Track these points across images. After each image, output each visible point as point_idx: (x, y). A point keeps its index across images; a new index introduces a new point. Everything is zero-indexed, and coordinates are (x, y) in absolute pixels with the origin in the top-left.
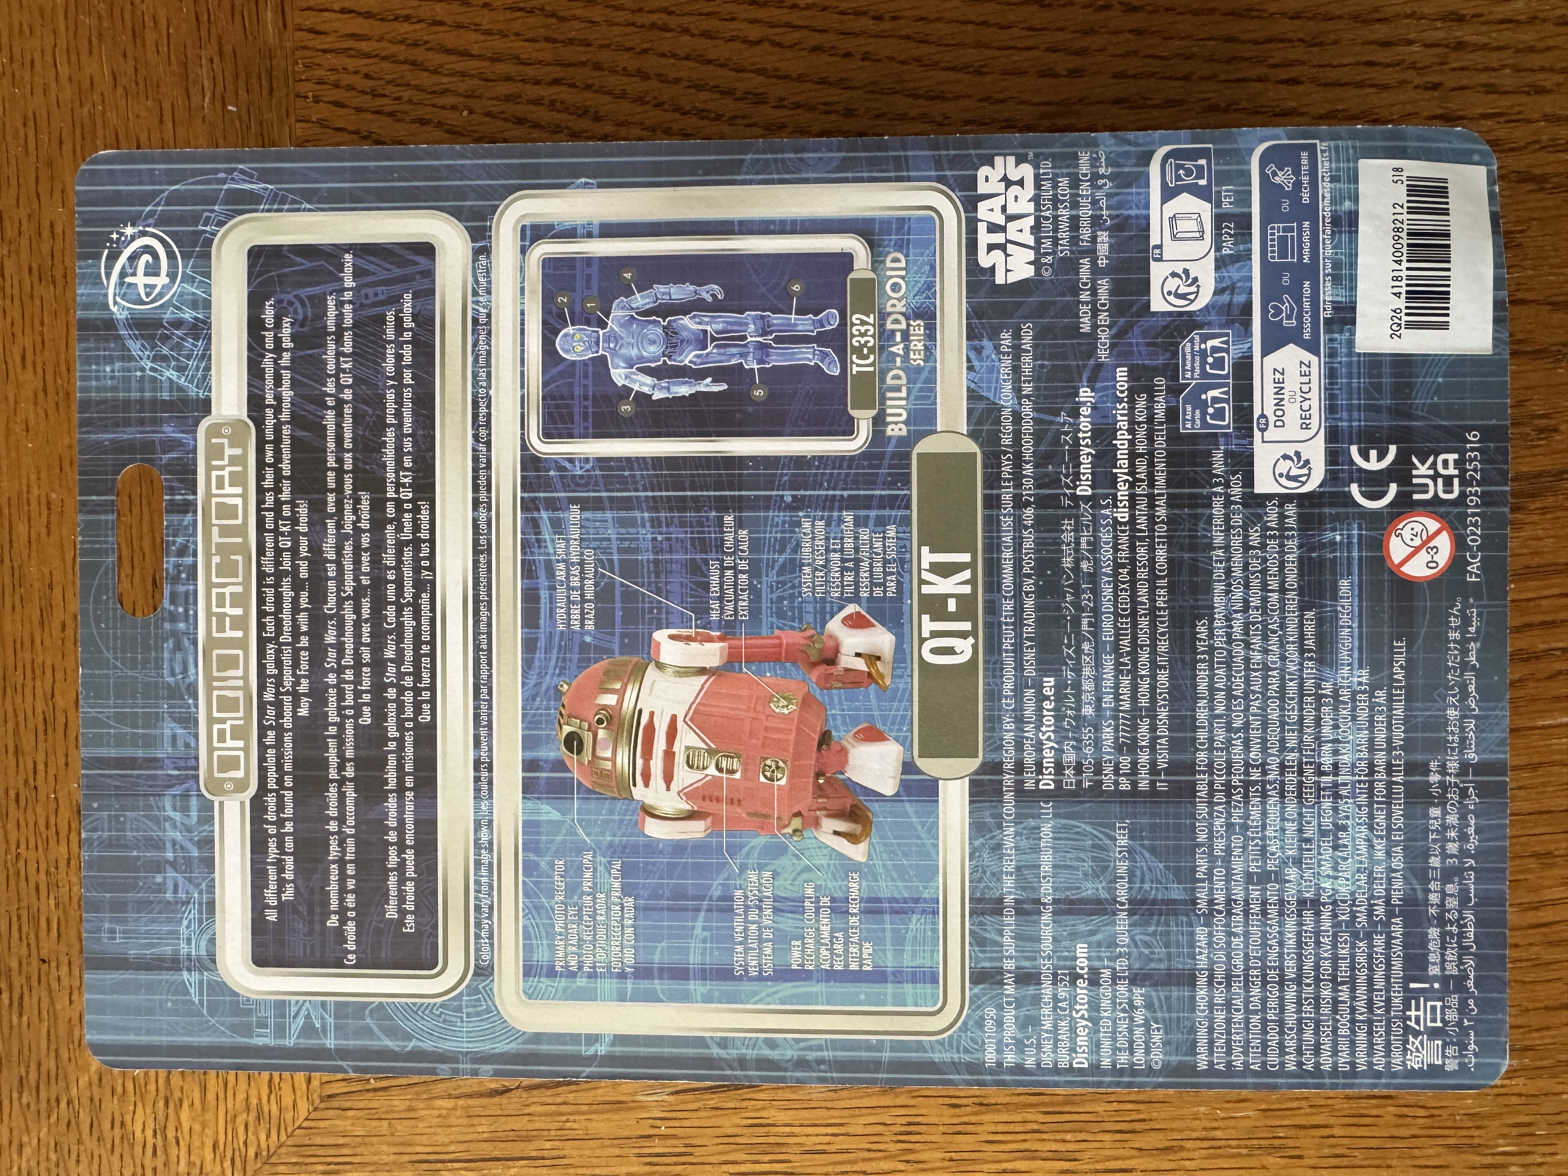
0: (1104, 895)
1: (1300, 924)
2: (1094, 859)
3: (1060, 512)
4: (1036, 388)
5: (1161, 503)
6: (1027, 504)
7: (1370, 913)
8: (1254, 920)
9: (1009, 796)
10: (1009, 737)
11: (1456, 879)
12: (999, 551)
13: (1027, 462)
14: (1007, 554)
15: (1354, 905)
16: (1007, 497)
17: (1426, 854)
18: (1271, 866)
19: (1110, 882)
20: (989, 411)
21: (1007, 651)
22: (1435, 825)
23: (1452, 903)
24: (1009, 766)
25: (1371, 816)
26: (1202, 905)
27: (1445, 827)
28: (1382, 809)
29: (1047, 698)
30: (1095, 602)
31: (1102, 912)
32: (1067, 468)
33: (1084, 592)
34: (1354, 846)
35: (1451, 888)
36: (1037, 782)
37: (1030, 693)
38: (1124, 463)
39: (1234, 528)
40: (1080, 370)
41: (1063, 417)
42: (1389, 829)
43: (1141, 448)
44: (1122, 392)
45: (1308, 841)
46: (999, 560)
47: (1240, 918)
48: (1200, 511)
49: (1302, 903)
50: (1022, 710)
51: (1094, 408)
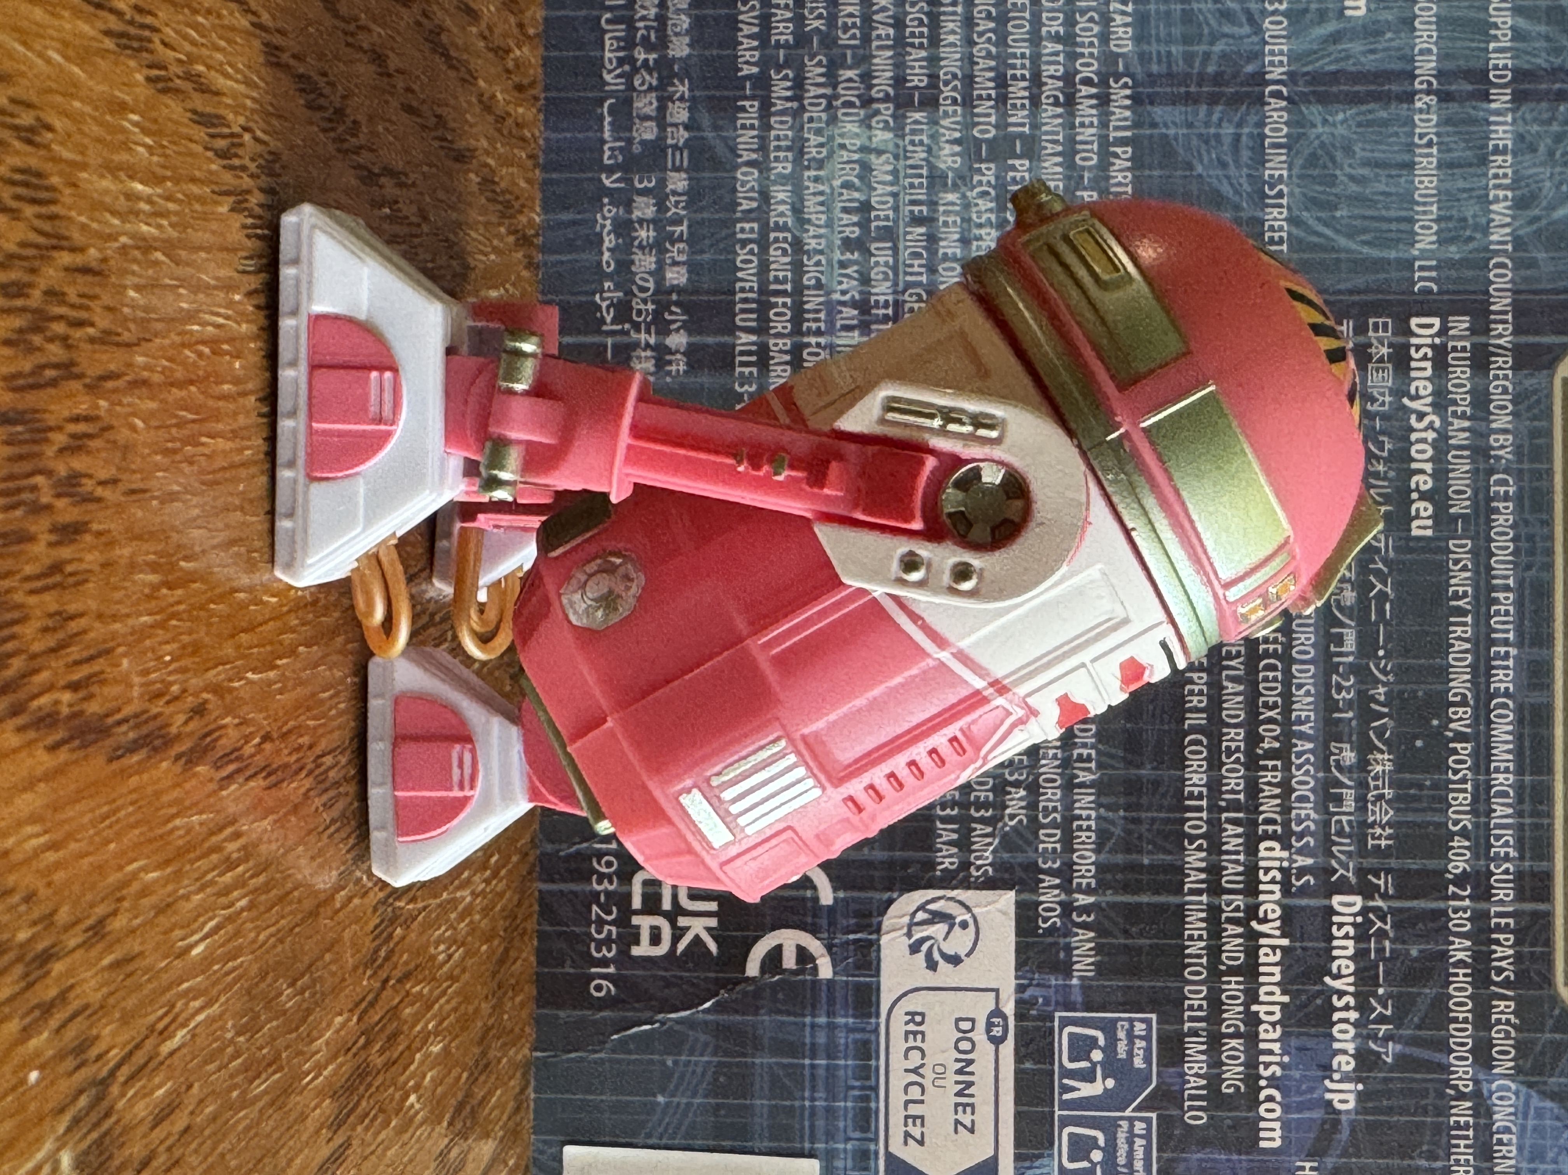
0: (1313, 112)
1: (934, 61)
2: (1332, 181)
3: (1393, 863)
4: (1444, 1111)
5: (1195, 876)
6: (1461, 880)
7: (799, 84)
8: (1021, 69)
9: (1501, 303)
10: (1502, 420)
11: (637, 149)
12: (1520, 788)
13: (1461, 963)
14: (1503, 780)
15: (830, 99)
16: (1504, 893)
17: (694, 196)
18: (988, 173)
19: (1300, 136)
20: (1538, 1069)
21: (1507, 588)
22: (677, 252)
23: (646, 104)
24: (1502, 364)
25: (798, 268)
26: (1120, 94)
27: (659, 246)
28: (777, 280)
29: (1424, 496)
30: (1328, 685)
31: (1315, 78)
32: (1380, 950)
33: (1349, 704)
34: (829, 211)
35: (648, 132)
36: (1443, 331)
37: (1460, 507)
38: (1268, 958)
39: (1054, 825)
40: (1354, 1148)
41: (1390, 1052)
42: (764, 244)
43: (1233, 985)
44: (1269, 1098)
45: (918, 220)
46: (1520, 771)
47: (1049, 70)
48: (1120, 858)
49: (930, 102)
50: (1475, 472)
51: (1327, 1069)
